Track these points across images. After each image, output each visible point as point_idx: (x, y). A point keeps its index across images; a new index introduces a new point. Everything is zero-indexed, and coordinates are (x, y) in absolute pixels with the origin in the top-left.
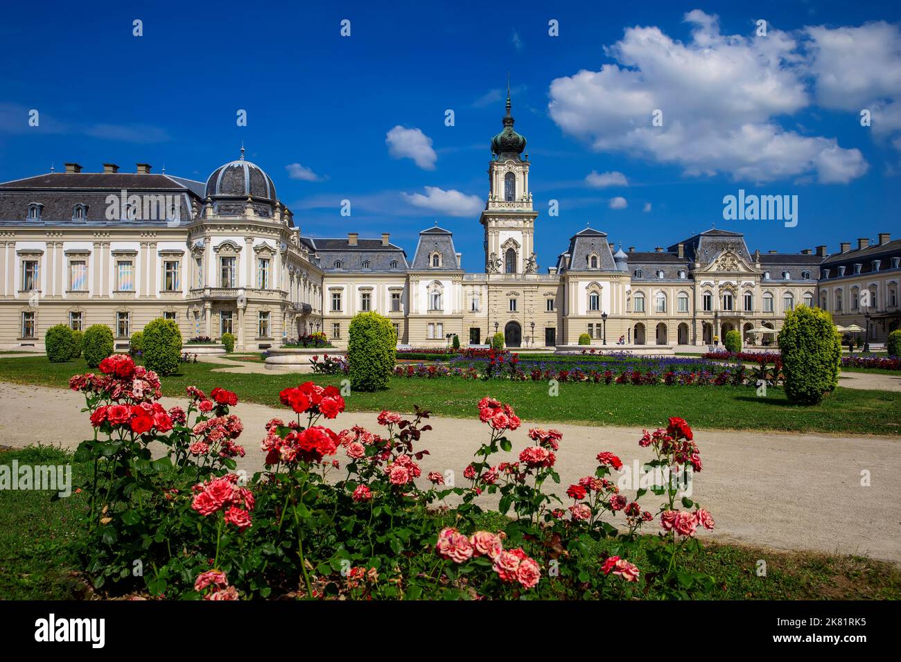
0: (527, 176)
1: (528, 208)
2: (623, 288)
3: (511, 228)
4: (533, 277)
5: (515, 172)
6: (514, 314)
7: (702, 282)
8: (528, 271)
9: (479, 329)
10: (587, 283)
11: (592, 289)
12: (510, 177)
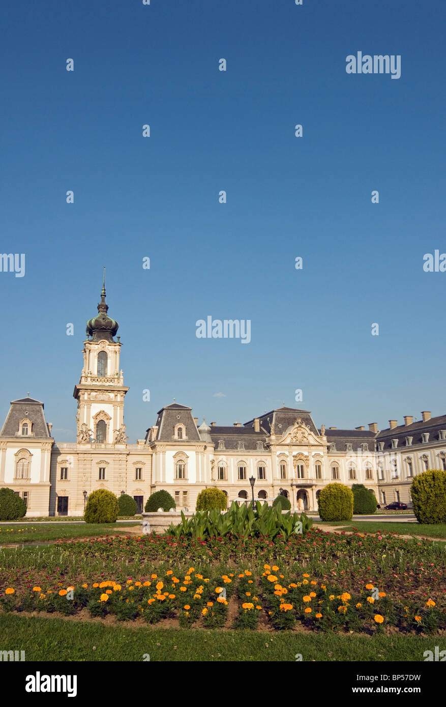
0: (118, 354)
1: (119, 384)
2: (208, 458)
3: (103, 401)
4: (121, 447)
5: (107, 351)
6: (104, 483)
7: (278, 453)
8: (118, 441)
9: (68, 497)
10: (174, 453)
11: (178, 458)
12: (103, 356)
